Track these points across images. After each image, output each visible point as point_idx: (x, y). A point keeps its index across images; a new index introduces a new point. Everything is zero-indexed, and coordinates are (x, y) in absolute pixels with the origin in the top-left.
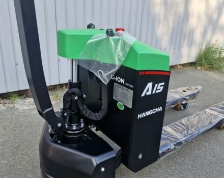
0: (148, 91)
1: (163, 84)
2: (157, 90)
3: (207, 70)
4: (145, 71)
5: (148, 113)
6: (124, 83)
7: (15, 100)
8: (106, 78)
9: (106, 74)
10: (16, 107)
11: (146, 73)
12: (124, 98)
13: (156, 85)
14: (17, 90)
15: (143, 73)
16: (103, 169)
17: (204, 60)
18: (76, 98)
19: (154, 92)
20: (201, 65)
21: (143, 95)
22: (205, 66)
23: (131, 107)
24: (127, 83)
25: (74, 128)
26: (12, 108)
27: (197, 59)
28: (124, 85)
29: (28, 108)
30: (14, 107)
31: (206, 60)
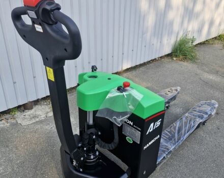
0: (150, 129)
1: (160, 120)
2: (156, 126)
3: (182, 60)
5: (150, 143)
6: (132, 124)
7: (15, 114)
8: (119, 122)
9: (119, 120)
10: (19, 122)
12: (133, 135)
13: (156, 123)
14: (17, 106)
15: (148, 119)
17: (179, 52)
18: (94, 137)
19: (154, 128)
20: (176, 56)
22: (179, 57)
23: (139, 143)
24: (135, 125)
25: (92, 157)
26: (16, 124)
27: (172, 50)
28: (133, 126)
29: (31, 123)
30: (17, 122)
31: (180, 51)
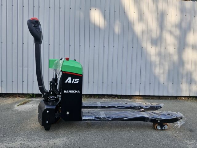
0: (69, 81)
1: (79, 79)
2: (74, 81)
4: (66, 72)
5: (70, 92)
11: (67, 73)
13: (74, 79)
15: (65, 73)
16: (48, 112)
19: (73, 82)
21: (66, 82)
